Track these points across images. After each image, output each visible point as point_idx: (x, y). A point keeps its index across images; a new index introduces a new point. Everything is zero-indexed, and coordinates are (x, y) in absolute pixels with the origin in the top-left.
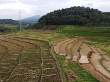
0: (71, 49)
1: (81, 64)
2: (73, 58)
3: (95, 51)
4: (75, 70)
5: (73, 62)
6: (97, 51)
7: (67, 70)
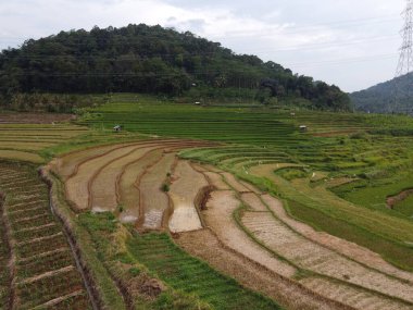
0: (136, 186)
1: (176, 235)
2: (147, 219)
3: (218, 183)
4: (154, 259)
5: (148, 231)
6: (226, 183)
7: (127, 267)
